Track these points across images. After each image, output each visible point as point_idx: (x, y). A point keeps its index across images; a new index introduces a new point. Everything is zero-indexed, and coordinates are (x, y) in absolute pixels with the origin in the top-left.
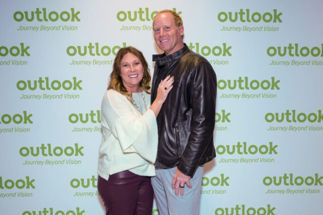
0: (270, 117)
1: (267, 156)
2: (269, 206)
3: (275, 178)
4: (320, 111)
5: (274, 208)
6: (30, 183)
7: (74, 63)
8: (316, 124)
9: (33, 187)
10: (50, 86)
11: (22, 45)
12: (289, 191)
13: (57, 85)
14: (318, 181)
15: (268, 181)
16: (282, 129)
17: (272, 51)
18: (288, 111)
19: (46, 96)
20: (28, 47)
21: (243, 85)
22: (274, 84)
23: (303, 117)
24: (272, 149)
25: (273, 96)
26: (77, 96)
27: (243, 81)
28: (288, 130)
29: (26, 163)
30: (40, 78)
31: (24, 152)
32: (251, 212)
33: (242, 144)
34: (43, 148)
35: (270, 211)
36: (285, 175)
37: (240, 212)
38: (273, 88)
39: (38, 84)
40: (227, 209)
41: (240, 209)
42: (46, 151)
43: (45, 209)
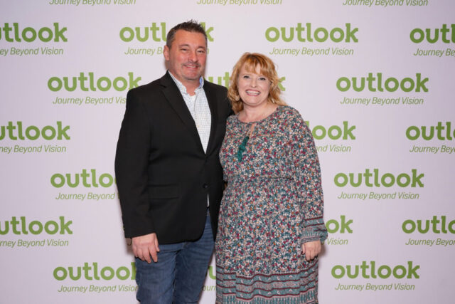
0: (414, 133)
1: (409, 189)
2: (410, 263)
3: (419, 222)
5: (418, 267)
6: (65, 227)
7: (130, 51)
9: (70, 232)
10: (95, 86)
11: (56, 25)
12: (440, 242)
13: (106, 84)
15: (409, 227)
16: (431, 150)
17: (418, 35)
18: (440, 124)
19: (89, 100)
20: (65, 29)
21: (375, 84)
22: (421, 84)
24: (416, 180)
25: (419, 102)
27: (374, 79)
28: (439, 151)
29: (60, 197)
30: (82, 74)
31: (58, 181)
32: (384, 272)
33: (372, 171)
34: (85, 175)
35: (412, 271)
36: (435, 217)
37: (368, 272)
38: (418, 90)
39: (78, 82)
40: (349, 267)
41: (368, 267)
42: (89, 180)
43: (86, 264)
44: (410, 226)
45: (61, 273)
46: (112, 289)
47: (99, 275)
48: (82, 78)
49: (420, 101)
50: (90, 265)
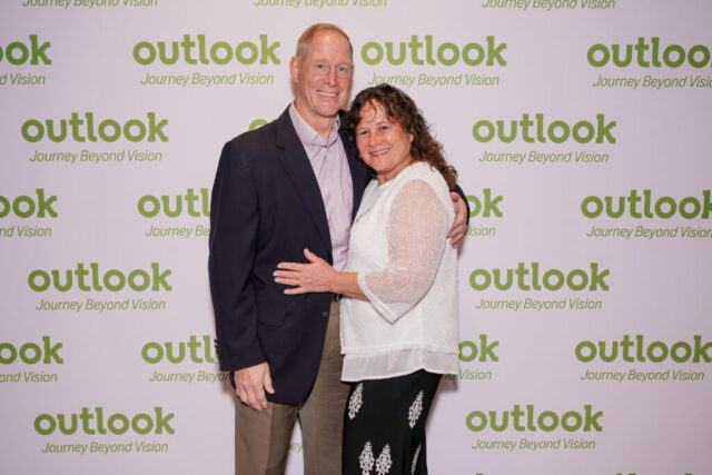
0: (594, 206)
1: (585, 294)
2: (588, 408)
3: (602, 345)
4: (707, 194)
5: (600, 414)
6: (51, 352)
7: (150, 80)
8: (698, 222)
9: (60, 361)
10: (96, 133)
11: (34, 38)
12: (634, 375)
13: (112, 130)
14: (701, 352)
15: (586, 352)
16: (621, 233)
17: (599, 55)
18: (634, 192)
19: (87, 156)
20: (47, 45)
21: (533, 131)
22: (604, 131)
23: (670, 207)
24: (598, 279)
25: (601, 159)
26: (157, 156)
27: (532, 123)
28: (633, 235)
29: (44, 305)
30: (75, 115)
31: (39, 281)
32: (548, 421)
33: (528, 266)
34: (81, 272)
35: (591, 420)
36: (626, 337)
37: (523, 421)
38: (599, 140)
39: (70, 128)
40: (493, 414)
41: (522, 414)
42: (88, 280)
43: (85, 410)
44: (588, 351)
45: (46, 424)
46: (126, 448)
47: (105, 426)
48: (75, 121)
49: (603, 158)
50: (92, 411)
